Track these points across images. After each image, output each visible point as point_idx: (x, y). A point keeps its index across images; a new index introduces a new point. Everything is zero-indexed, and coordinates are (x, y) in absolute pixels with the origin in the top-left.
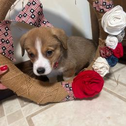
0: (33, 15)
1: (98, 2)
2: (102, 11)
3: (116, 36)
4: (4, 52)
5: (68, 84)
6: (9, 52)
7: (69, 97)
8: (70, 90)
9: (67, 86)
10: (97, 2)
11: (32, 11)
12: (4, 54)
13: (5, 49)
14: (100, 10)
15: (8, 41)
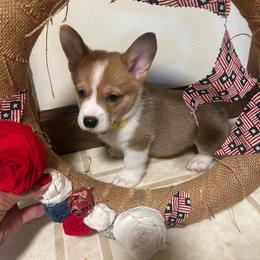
1: (187, 204)
2: (168, 208)
8: (3, 112)
14: (171, 205)
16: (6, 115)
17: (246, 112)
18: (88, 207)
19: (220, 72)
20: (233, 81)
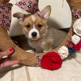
0: (30, 5)
2: (76, 17)
3: (80, 36)
4: (3, 24)
5: (38, 57)
6: (7, 25)
7: (37, 64)
8: (39, 61)
10: (75, 9)
11: (30, 2)
12: (2, 25)
13: (5, 22)
14: (76, 16)
15: (8, 17)
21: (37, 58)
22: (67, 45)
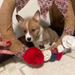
1: (69, 29)
2: (67, 33)
6: (19, 7)
9: (24, 48)
13: (19, 4)
15: (24, 3)
16: (25, 51)
17: (58, 7)
18: (56, 49)
19: (42, 6)
20: (46, 5)
21: (23, 48)
22: (53, 50)
